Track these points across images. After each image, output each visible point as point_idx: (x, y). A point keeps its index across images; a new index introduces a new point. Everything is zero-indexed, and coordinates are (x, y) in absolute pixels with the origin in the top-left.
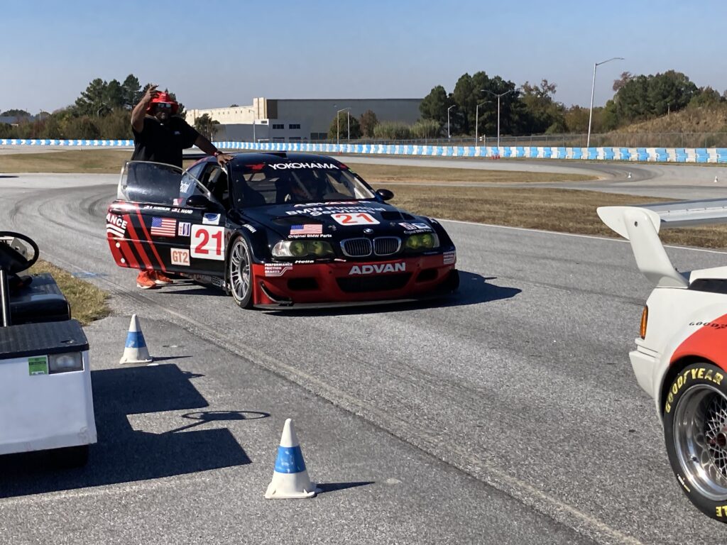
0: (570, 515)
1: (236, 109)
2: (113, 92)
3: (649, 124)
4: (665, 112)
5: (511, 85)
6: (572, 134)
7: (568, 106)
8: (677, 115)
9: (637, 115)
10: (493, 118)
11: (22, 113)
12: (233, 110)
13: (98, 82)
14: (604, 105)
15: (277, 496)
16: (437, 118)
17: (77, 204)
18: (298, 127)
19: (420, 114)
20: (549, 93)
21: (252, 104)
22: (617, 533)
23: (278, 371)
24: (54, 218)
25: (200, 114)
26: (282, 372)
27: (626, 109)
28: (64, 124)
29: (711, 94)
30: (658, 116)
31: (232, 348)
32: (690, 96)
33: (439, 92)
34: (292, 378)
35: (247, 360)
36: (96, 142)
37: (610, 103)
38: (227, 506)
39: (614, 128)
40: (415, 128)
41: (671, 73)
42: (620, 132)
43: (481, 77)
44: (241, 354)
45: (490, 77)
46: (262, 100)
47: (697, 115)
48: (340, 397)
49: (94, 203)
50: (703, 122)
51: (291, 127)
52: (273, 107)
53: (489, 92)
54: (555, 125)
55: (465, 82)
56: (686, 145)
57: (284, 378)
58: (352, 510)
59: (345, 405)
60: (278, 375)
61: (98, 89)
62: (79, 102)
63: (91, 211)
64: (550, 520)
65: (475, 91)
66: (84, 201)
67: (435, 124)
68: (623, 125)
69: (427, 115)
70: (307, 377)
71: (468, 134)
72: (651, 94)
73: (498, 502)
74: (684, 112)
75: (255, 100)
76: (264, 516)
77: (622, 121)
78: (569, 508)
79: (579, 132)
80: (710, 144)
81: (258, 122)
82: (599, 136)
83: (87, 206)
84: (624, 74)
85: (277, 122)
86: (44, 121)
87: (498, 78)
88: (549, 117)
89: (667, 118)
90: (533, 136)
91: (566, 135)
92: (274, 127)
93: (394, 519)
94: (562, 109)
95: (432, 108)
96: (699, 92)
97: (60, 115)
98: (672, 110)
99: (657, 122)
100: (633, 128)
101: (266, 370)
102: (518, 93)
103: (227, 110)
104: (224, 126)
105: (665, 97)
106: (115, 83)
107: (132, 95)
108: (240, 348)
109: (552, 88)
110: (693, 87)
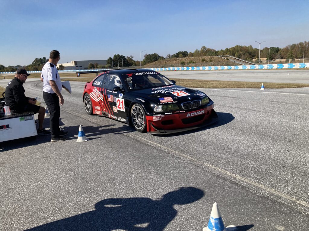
0: (141, 139)
1: (68, 63)
2: (40, 61)
3: (151, 64)
4: (154, 61)
5: (124, 57)
6: (137, 66)
7: (136, 61)
8: (156, 62)
9: (149, 62)
10: (122, 64)
11: (20, 66)
12: (67, 63)
13: (37, 59)
14: (143, 60)
15: (79, 141)
16: (110, 64)
17: (33, 84)
18: (81, 66)
19: (107, 63)
20: (132, 58)
21: (71, 62)
22: (150, 141)
23: (79, 116)
24: (28, 87)
25: (60, 65)
26: (80, 116)
27: (147, 61)
28: (30, 68)
29: (162, 57)
30: (153, 62)
31: (68, 112)
32: (159, 58)
33: (110, 58)
34: (82, 117)
35: (72, 114)
36: (37, 72)
37: (144, 60)
38: (68, 145)
39: (145, 65)
40: (106, 66)
41: (155, 54)
42: (146, 65)
43: (119, 55)
44: (70, 113)
45: (120, 55)
46: (73, 61)
47: (160, 61)
48: (92, 120)
49: (37, 84)
50: (161, 63)
51: (80, 66)
52: (76, 63)
53: (120, 58)
54: (134, 64)
55: (115, 56)
56: (158, 67)
57: (80, 117)
58: (96, 143)
59: (93, 121)
60: (79, 117)
61: (37, 60)
62: (33, 63)
63: (36, 86)
64: (137, 140)
65: (118, 58)
66: (35, 84)
67: (110, 65)
68: (147, 64)
69: (108, 63)
70: (85, 116)
71: (117, 67)
72: (151, 58)
73: (126, 138)
74: (158, 61)
75: (72, 61)
76: (76, 146)
77: (146, 63)
78: (140, 137)
79: (139, 66)
80: (163, 67)
81: (73, 66)
82: (142, 66)
83: (35, 85)
84: (146, 54)
85: (77, 66)
86: (25, 67)
87: (122, 55)
88: (133, 63)
89: (155, 62)
90: (130, 67)
91: (136, 66)
92: (76, 67)
93: (105, 144)
94: (135, 61)
95: (109, 62)
96: (160, 57)
97: (29, 66)
98: (156, 61)
99: (153, 63)
100: (148, 64)
101: (76, 116)
102: (126, 58)
103: (66, 64)
104: (65, 67)
105: (154, 58)
106: (41, 59)
107: (45, 61)
108: (70, 112)
109: (133, 57)
110: (159, 56)
